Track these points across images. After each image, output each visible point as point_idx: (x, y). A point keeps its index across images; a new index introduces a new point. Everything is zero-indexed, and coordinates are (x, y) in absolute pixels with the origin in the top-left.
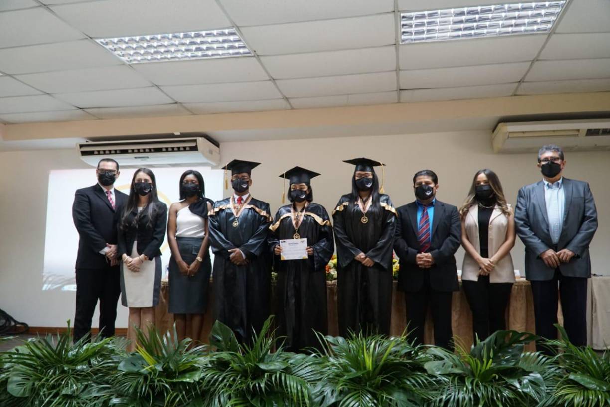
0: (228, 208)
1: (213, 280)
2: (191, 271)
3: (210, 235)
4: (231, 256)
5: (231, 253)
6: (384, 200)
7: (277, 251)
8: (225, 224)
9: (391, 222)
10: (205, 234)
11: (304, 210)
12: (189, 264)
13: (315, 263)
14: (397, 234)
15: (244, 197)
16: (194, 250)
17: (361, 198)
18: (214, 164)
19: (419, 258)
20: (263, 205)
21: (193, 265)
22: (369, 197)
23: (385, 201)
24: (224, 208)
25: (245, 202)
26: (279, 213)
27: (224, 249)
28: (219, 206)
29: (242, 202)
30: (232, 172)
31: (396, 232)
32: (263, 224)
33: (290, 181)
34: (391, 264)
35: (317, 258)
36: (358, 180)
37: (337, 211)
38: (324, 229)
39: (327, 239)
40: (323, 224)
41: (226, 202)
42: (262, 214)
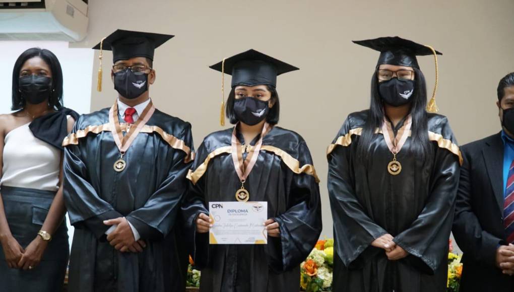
0: (105, 132)
1: (69, 279)
2: (26, 258)
3: (67, 186)
4: (109, 232)
5: (108, 227)
6: (437, 127)
7: (200, 224)
8: (98, 164)
9: (449, 174)
10: (59, 184)
11: (261, 141)
12: (24, 243)
13: (284, 253)
14: (459, 201)
15: (140, 108)
16: (35, 216)
17: (389, 120)
18: (75, 36)
19: (504, 254)
20: (177, 127)
21: (32, 246)
22: (405, 118)
23: (439, 130)
24: (97, 132)
25: (141, 119)
26: (206, 145)
27: (94, 217)
28: (87, 126)
29: (135, 118)
30: (115, 55)
31: (458, 197)
32: (178, 168)
33: (234, 80)
34: (445, 262)
35: (288, 244)
36: (384, 82)
37: (338, 147)
38: (302, 181)
39: (307, 203)
40: (300, 171)
41: (100, 117)
42: (175, 147)
